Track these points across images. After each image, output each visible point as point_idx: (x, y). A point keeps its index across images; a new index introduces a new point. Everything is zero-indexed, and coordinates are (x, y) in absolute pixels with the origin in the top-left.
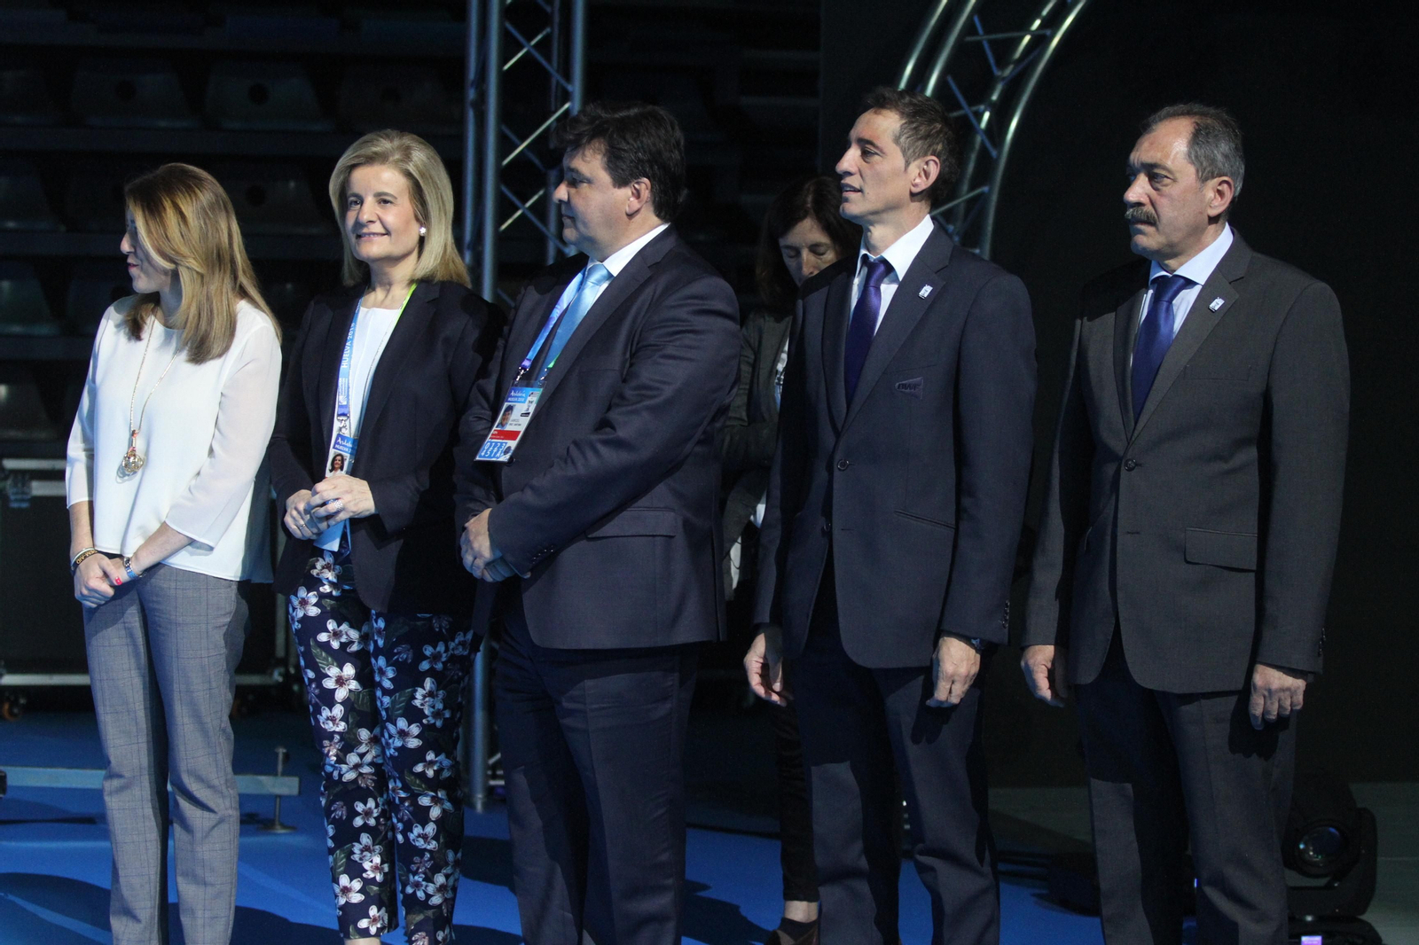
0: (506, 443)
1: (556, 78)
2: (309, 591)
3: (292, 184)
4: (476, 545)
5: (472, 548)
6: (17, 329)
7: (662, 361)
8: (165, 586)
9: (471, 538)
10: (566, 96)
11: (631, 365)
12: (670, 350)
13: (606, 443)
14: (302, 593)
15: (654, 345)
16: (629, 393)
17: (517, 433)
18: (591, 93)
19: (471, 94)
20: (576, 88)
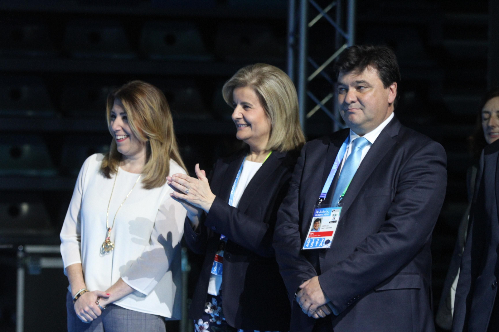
0: (324, 239)
1: (339, 30)
2: (204, 322)
3: (189, 91)
4: (313, 297)
5: (310, 299)
6: (33, 172)
7: (415, 189)
8: (121, 318)
9: (309, 293)
10: (344, 41)
11: (397, 193)
12: (420, 184)
13: (391, 236)
14: (201, 322)
15: (410, 181)
16: (399, 208)
17: (331, 232)
18: (360, 39)
19: (291, 40)
20: (350, 36)
